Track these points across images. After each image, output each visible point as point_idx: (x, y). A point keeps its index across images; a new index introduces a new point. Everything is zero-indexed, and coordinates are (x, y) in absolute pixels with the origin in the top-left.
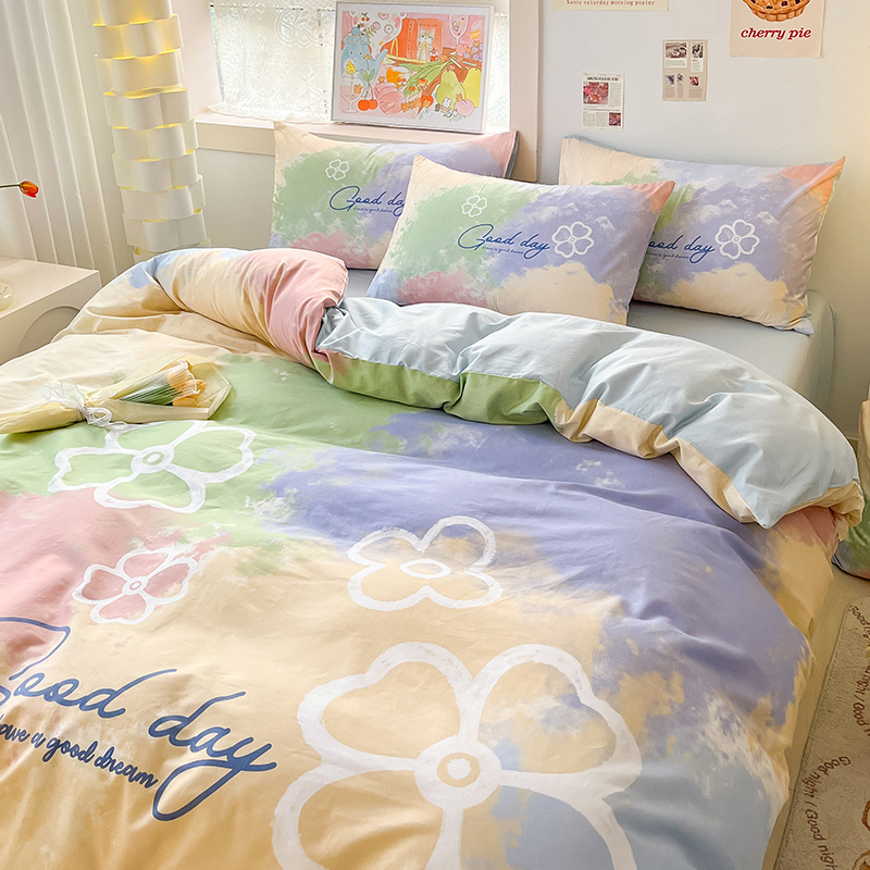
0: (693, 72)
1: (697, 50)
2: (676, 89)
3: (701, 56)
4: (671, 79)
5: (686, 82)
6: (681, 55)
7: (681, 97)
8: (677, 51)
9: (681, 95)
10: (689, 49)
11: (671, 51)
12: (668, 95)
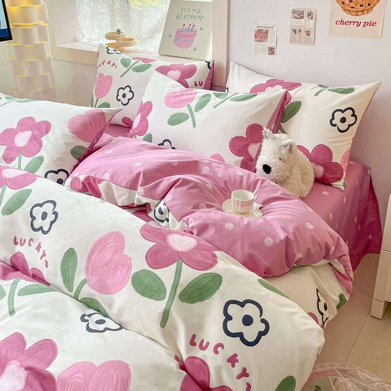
0: (307, 28)
1: (310, 14)
2: (297, 37)
3: (312, 19)
4: (295, 31)
5: (303, 34)
6: (301, 18)
7: (300, 42)
8: (298, 15)
9: (300, 41)
10: (306, 14)
11: (296, 15)
12: (292, 41)
